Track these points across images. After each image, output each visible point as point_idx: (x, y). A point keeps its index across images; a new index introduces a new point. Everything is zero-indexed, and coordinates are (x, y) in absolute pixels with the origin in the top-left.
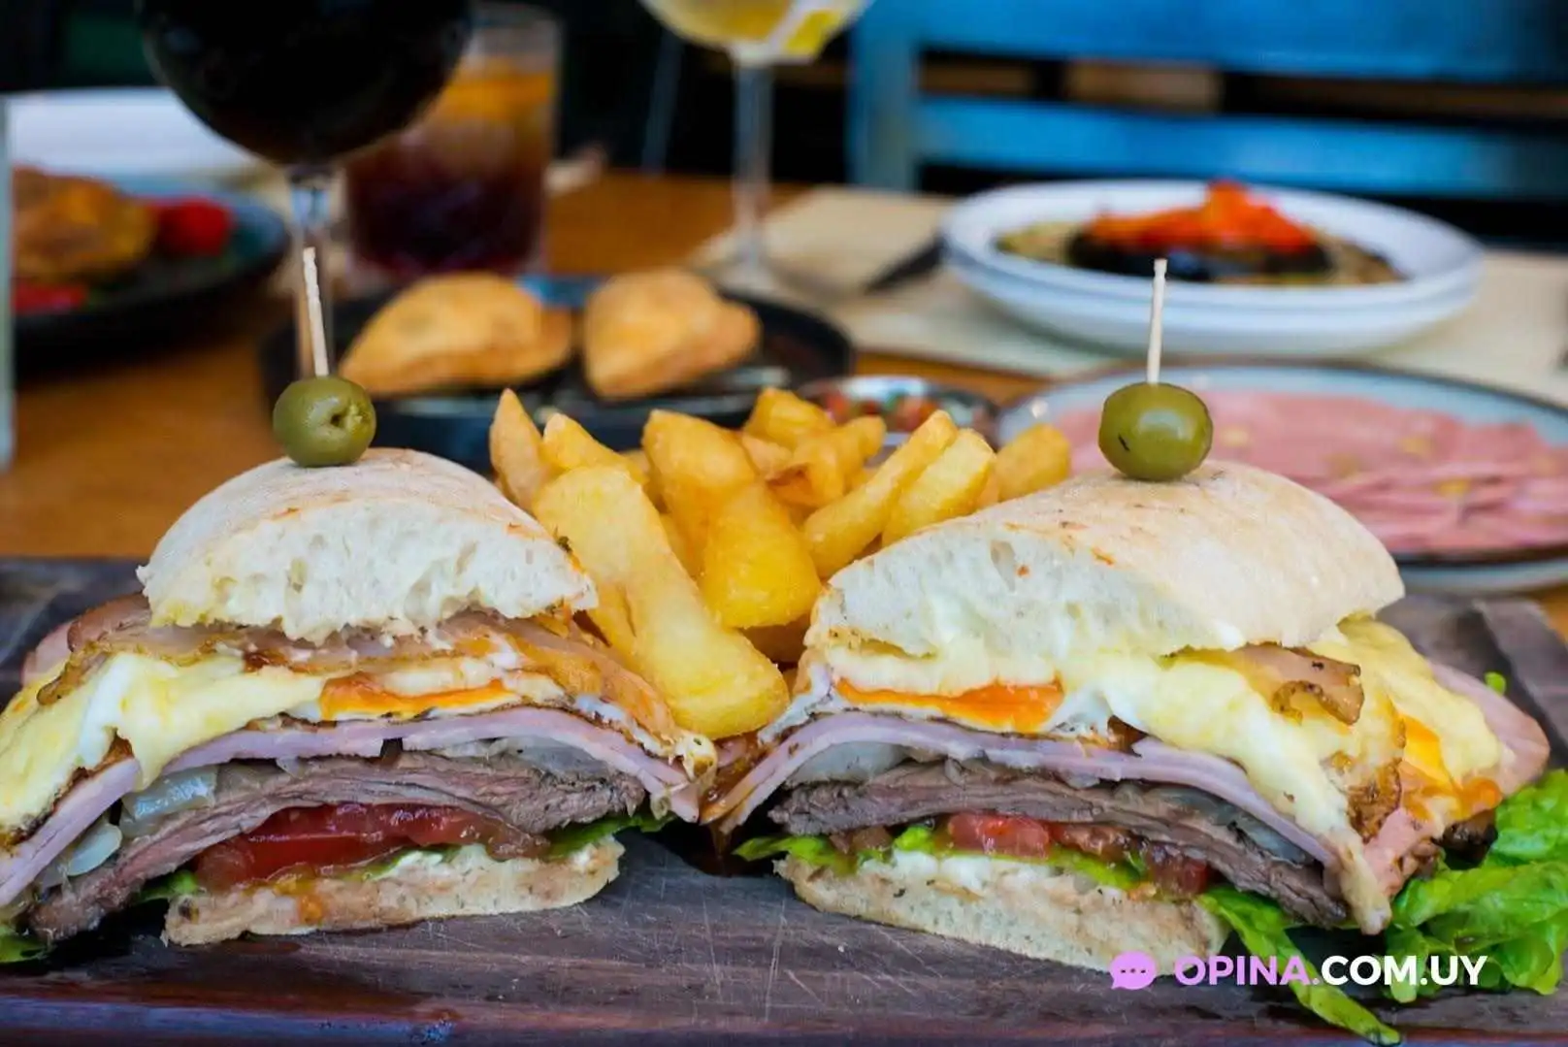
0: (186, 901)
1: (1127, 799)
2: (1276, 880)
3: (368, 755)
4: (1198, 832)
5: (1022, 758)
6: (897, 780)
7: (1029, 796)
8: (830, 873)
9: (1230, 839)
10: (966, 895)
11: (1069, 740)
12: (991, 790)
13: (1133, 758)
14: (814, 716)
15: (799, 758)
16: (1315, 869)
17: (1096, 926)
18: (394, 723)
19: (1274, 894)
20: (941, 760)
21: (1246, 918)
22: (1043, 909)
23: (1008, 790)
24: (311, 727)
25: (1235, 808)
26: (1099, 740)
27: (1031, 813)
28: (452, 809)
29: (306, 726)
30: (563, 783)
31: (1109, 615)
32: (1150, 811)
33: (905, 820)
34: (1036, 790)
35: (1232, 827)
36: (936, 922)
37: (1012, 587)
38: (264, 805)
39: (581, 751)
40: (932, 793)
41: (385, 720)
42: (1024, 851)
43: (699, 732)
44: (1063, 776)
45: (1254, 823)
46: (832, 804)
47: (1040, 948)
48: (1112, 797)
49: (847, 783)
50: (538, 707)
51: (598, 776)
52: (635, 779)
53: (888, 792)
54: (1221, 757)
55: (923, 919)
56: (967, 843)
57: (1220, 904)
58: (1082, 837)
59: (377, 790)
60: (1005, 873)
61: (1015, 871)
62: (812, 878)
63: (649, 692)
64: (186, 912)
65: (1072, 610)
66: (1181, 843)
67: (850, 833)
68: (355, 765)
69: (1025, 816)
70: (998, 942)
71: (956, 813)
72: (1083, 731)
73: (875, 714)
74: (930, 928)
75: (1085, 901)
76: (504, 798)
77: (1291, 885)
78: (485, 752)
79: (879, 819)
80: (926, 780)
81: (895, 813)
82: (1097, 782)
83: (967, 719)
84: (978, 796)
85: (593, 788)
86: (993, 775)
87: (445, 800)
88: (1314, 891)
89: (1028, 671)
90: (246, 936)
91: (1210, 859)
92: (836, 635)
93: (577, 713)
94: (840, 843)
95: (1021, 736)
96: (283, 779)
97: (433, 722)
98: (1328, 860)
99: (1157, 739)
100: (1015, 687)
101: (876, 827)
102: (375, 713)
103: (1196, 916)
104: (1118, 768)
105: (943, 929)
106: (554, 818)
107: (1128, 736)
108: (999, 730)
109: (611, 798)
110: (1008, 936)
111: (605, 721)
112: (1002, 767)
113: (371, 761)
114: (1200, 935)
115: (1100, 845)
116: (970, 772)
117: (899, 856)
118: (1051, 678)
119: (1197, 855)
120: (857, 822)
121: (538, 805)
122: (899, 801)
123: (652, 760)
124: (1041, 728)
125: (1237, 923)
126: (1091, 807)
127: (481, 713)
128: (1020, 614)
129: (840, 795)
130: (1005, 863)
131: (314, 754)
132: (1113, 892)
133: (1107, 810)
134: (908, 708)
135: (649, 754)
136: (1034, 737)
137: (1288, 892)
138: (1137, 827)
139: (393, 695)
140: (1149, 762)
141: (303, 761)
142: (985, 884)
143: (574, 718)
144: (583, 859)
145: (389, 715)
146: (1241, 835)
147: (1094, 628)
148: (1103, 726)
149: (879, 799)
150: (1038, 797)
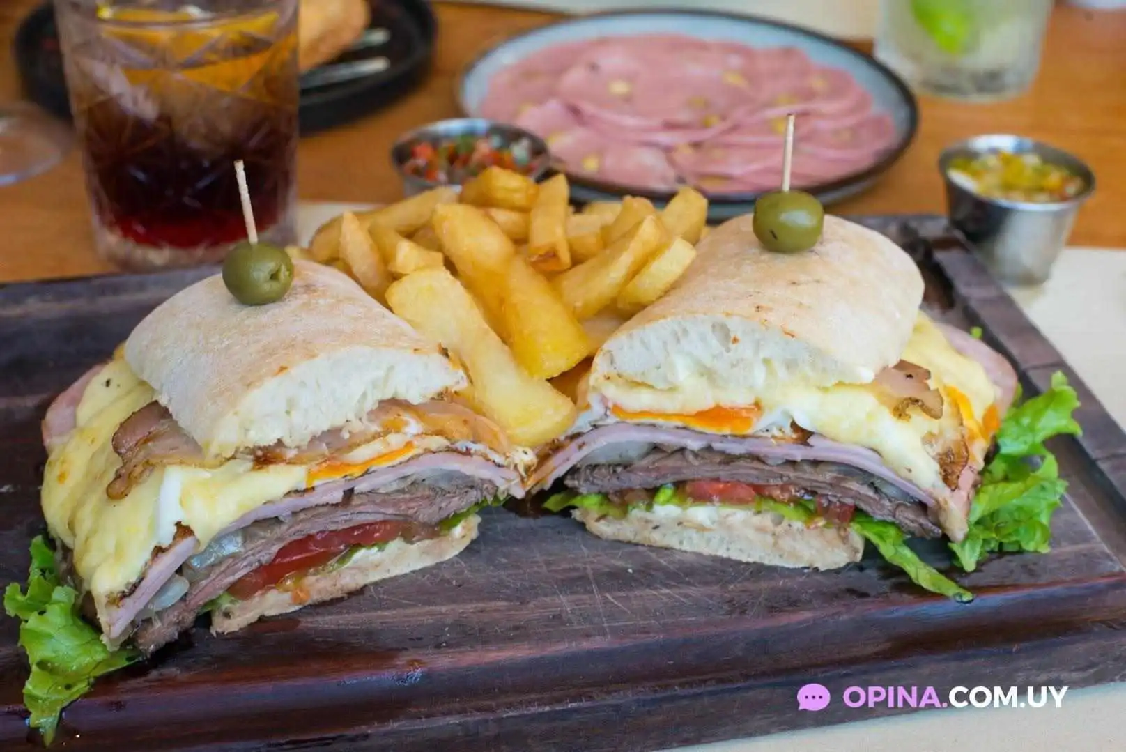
0: (226, 608)
1: (805, 472)
2: (899, 515)
3: (334, 502)
4: (851, 489)
5: (736, 449)
6: (654, 463)
7: (742, 471)
8: (610, 518)
9: (871, 493)
10: (701, 528)
11: (766, 438)
12: (717, 467)
13: (808, 448)
14: (595, 427)
15: (585, 451)
16: (922, 507)
17: (786, 543)
18: (349, 480)
19: (897, 522)
20: (682, 450)
21: (881, 537)
22: (751, 534)
23: (727, 468)
24: (300, 494)
25: (872, 475)
26: (786, 437)
27: (742, 480)
28: (384, 522)
29: (298, 494)
30: (449, 493)
31: (791, 365)
32: (820, 478)
33: (658, 485)
34: (746, 468)
35: (872, 485)
36: (681, 543)
37: (728, 350)
38: (273, 545)
39: (458, 472)
40: (677, 470)
41: (344, 480)
42: (740, 502)
43: (525, 446)
44: (764, 459)
45: (883, 482)
46: (608, 477)
47: (749, 556)
48: (795, 470)
49: (619, 465)
50: (434, 453)
51: (470, 484)
52: (491, 482)
53: (647, 470)
54: (863, 446)
55: (673, 542)
56: (702, 498)
57: (863, 528)
58: (777, 493)
59: (341, 520)
60: (728, 516)
61: (735, 514)
62: (598, 520)
63: (496, 429)
64: (227, 615)
65: (766, 361)
66: (839, 495)
67: (621, 493)
68: (325, 509)
69: (739, 481)
70: (722, 553)
71: (693, 480)
72: (776, 432)
73: (638, 425)
74: (677, 547)
75: (779, 529)
76: (415, 509)
77: (908, 517)
78: (403, 485)
79: (640, 485)
80: (671, 462)
81: (651, 480)
82: (784, 461)
83: (698, 427)
84: (707, 471)
85: (466, 492)
86: (718, 459)
87: (379, 518)
88: (922, 520)
89: (738, 398)
90: (262, 619)
91: (857, 503)
92: (609, 378)
93: (456, 451)
94: (616, 499)
95: (736, 436)
96: (284, 527)
97: (373, 474)
98: (931, 503)
99: (821, 435)
100: (730, 408)
101: (639, 490)
102: (338, 477)
103: (850, 537)
104: (799, 453)
105: (686, 547)
106: (444, 514)
107: (804, 436)
108: (720, 433)
109: (477, 495)
110: (728, 549)
111: (472, 451)
112: (722, 453)
113: (336, 505)
114: (852, 546)
115: (786, 496)
116: (703, 458)
117: (657, 508)
118: (752, 401)
119: (849, 501)
120: (625, 486)
121: (435, 508)
122: (654, 475)
123: (501, 469)
124: (749, 431)
125: (875, 540)
126: (781, 476)
127: (401, 463)
128: (733, 366)
129: (615, 471)
130: (727, 510)
131: (302, 508)
132: (798, 525)
133: (792, 479)
134: (660, 421)
135: (499, 466)
136: (744, 437)
137: (907, 521)
138: (811, 487)
139: (349, 465)
140: (818, 449)
141: (294, 513)
142: (713, 522)
143: (455, 454)
144: (458, 531)
145: (345, 476)
146: (877, 490)
147: (781, 372)
148: (788, 430)
149: (641, 474)
150: (747, 471)
